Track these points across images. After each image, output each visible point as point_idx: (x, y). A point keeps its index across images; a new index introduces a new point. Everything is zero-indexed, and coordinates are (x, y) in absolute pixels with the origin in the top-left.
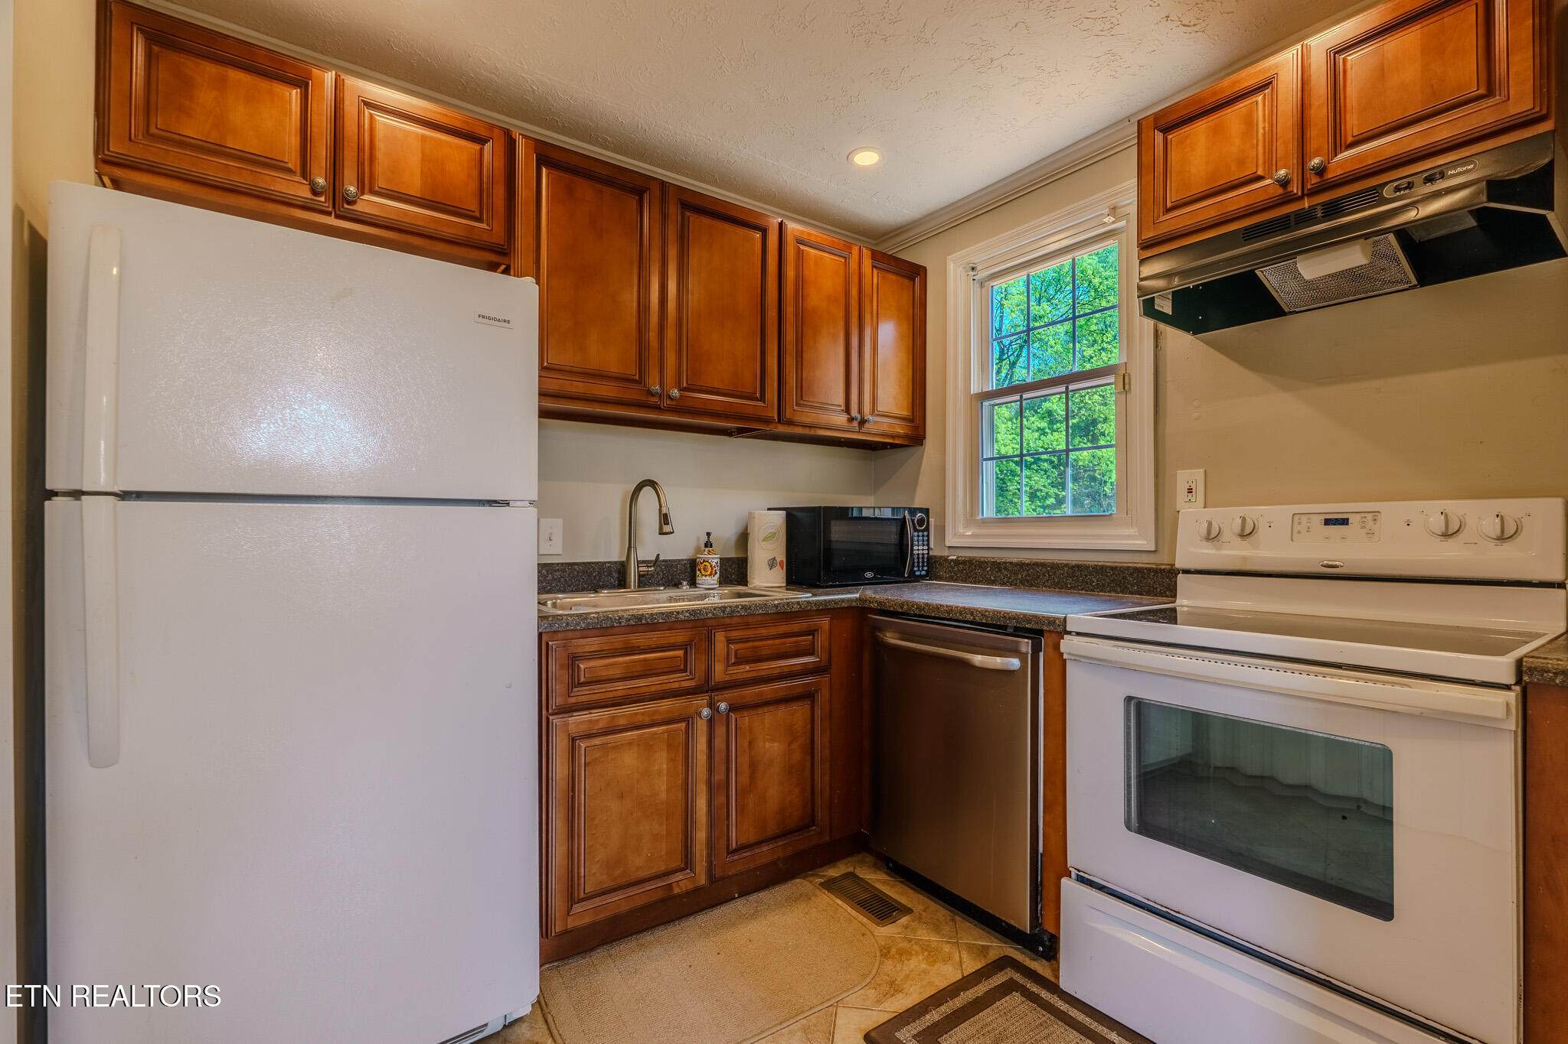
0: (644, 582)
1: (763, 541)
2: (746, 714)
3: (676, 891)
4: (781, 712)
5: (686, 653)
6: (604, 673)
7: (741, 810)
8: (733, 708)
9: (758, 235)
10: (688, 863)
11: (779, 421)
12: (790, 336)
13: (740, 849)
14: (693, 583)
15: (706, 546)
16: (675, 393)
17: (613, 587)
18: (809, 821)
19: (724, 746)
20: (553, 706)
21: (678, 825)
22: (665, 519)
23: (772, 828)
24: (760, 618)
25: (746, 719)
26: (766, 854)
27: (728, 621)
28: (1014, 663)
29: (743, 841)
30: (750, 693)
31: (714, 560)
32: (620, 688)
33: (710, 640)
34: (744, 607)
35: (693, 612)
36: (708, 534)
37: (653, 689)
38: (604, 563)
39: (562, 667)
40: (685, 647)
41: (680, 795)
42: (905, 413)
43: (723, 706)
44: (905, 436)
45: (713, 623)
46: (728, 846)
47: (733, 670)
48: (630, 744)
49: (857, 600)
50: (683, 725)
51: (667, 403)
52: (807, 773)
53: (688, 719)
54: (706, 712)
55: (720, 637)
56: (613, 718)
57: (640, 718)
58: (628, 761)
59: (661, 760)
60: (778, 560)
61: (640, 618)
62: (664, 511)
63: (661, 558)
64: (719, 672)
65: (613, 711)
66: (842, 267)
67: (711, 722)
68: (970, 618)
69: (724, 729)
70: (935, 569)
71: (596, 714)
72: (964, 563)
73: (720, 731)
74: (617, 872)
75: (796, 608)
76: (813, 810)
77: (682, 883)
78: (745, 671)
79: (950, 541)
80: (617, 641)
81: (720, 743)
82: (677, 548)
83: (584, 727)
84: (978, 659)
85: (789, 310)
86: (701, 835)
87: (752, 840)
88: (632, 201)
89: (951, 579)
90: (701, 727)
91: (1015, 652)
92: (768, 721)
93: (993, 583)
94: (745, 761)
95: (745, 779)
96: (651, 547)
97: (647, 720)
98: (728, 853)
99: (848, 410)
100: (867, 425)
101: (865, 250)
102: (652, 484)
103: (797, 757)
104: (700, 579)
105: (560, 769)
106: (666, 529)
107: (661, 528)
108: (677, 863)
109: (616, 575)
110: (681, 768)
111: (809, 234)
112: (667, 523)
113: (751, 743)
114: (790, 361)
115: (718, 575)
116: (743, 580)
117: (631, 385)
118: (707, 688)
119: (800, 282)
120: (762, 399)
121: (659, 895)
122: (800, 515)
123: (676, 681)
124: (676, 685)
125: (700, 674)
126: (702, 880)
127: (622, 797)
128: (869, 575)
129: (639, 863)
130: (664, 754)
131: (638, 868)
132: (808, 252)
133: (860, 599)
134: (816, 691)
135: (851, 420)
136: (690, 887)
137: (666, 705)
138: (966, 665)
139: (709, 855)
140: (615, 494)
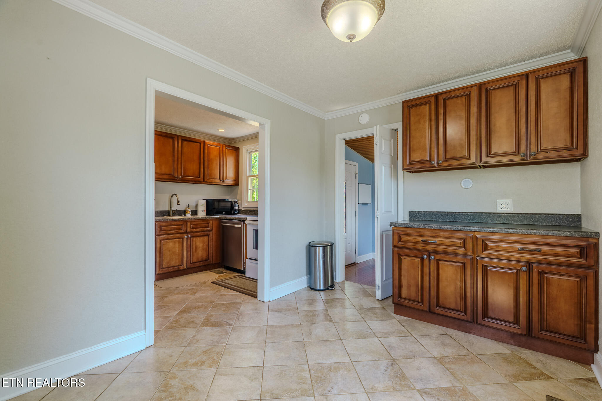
0: (174, 214)
1: (201, 206)
2: (194, 238)
3: (180, 269)
4: (202, 238)
5: (182, 226)
6: (166, 229)
7: (193, 256)
8: (191, 237)
9: (199, 144)
10: (182, 264)
11: (204, 181)
12: (206, 164)
13: (193, 263)
14: (185, 215)
15: (188, 207)
16: (181, 177)
17: (167, 216)
18: (207, 259)
19: (190, 244)
20: (157, 234)
21: (181, 257)
22: (178, 202)
23: (200, 259)
24: (197, 220)
25: (194, 239)
26: (198, 264)
27: (190, 221)
28: (240, 226)
29: (194, 261)
30: (195, 234)
31: (190, 210)
32: (169, 232)
33: (187, 224)
34: (194, 218)
35: (184, 219)
36: (188, 205)
37: (176, 232)
38: (165, 211)
39: (158, 227)
40: (182, 225)
41: (181, 252)
42: (234, 179)
43: (189, 236)
44: (234, 184)
45: (188, 221)
46: (191, 262)
47: (192, 230)
48: (171, 242)
49: (218, 217)
50: (181, 239)
51: (178, 179)
52: (208, 250)
53: (182, 238)
54: (186, 237)
55: (189, 223)
56: (168, 237)
57: (173, 237)
58: (171, 245)
59: (177, 245)
60: (204, 210)
61: (173, 219)
62: (178, 200)
63: (178, 210)
64: (189, 230)
65: (168, 236)
66: (219, 149)
67: (187, 239)
68: (235, 219)
69: (190, 240)
70: (239, 212)
71: (165, 236)
72: (245, 210)
73: (189, 241)
74: (169, 264)
75: (205, 218)
76: (209, 257)
77: (181, 268)
78: (194, 230)
79: (243, 206)
80: (169, 223)
81: (189, 243)
82: (181, 208)
83: (163, 238)
84: (236, 226)
85: (206, 159)
86: (185, 259)
87: (196, 261)
88: (171, 141)
89: (243, 214)
90: (185, 240)
91: (241, 224)
92: (200, 239)
93: (249, 214)
94: (194, 247)
95: (194, 250)
96: (175, 207)
97: (174, 238)
98: (191, 263)
99: (220, 179)
100: (224, 182)
101: (224, 145)
102: (176, 195)
103: (205, 247)
104: (186, 214)
105: (158, 245)
106: (179, 204)
107: (177, 203)
108: (180, 264)
109: (167, 213)
110: (181, 247)
111: (211, 143)
112: (179, 202)
113: (195, 243)
114: (206, 169)
115: (190, 213)
116: (196, 214)
117: (171, 176)
118: (186, 232)
119: (209, 153)
120: (200, 177)
121: (177, 269)
122: (209, 200)
123: (180, 231)
124: (180, 232)
125: (185, 230)
126: (185, 268)
127: (170, 251)
128: (224, 213)
129: (173, 263)
130: (178, 244)
131: (173, 264)
132: (210, 147)
133: (219, 217)
134: (209, 234)
135: (221, 181)
136: (183, 268)
137: (178, 235)
138: (234, 227)
139: (187, 263)
140: (168, 196)
